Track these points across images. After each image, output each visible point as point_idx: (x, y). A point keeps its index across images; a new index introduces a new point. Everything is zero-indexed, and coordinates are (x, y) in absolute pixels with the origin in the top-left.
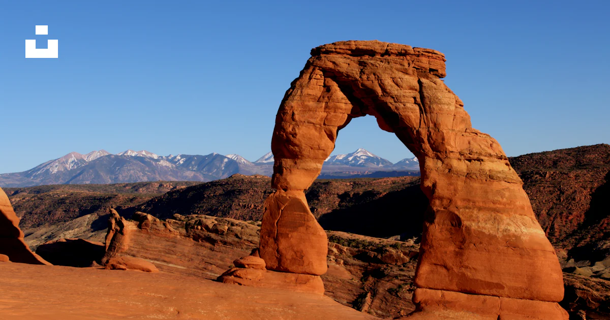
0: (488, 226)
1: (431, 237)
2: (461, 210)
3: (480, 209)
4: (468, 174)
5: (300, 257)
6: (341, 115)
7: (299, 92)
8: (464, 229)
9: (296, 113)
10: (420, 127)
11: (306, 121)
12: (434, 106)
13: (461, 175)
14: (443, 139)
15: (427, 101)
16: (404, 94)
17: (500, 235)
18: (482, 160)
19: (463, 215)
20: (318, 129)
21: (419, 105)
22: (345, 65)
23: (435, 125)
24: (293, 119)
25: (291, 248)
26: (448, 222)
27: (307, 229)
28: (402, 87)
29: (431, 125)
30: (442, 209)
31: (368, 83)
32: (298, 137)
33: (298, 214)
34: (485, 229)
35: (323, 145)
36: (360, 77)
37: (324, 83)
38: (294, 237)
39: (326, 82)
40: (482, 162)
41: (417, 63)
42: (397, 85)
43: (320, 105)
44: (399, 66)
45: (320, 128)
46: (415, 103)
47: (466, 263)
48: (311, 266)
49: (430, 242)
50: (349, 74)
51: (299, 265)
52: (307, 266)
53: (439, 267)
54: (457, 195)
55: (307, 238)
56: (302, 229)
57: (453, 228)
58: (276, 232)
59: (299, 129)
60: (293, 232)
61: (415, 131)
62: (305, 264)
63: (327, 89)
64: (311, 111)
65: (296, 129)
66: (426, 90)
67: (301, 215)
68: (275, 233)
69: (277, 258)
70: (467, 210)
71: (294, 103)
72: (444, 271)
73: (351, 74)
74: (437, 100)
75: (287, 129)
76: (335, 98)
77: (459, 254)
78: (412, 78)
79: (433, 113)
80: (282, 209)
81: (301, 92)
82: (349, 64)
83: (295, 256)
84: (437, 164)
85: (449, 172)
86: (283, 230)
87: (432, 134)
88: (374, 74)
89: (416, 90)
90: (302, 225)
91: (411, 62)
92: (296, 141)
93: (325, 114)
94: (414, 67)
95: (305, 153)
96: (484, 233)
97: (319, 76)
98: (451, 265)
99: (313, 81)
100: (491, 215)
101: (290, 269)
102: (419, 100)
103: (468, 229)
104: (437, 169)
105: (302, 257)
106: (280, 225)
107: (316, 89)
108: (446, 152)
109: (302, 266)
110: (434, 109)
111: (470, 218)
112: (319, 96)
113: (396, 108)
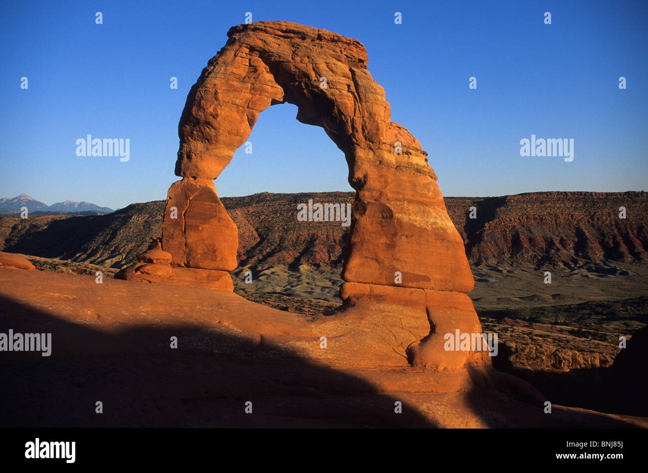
0: (418, 218)
1: (363, 230)
2: (392, 203)
3: (410, 202)
4: (397, 167)
5: (212, 252)
6: (266, 99)
7: (223, 69)
8: (395, 221)
9: (219, 91)
10: (355, 115)
11: (230, 102)
12: (370, 95)
13: (391, 167)
14: (378, 129)
15: (362, 90)
16: (339, 81)
17: (429, 228)
18: (411, 153)
19: (394, 208)
20: (240, 112)
21: (353, 93)
22: (275, 44)
23: (370, 114)
24: (216, 99)
25: (201, 241)
26: (379, 214)
27: (219, 221)
28: (336, 73)
29: (366, 114)
30: (373, 201)
31: (302, 66)
32: (218, 119)
33: (209, 205)
34: (416, 221)
35: (242, 131)
36: (292, 58)
37: (250, 63)
38: (206, 230)
39: (252, 62)
40: (410, 156)
41: (349, 51)
42: (332, 71)
43: (246, 85)
44: (332, 52)
45: (243, 111)
46: (349, 91)
47: (398, 256)
48: (224, 261)
49: (361, 235)
50: (280, 54)
51: (212, 260)
52: (220, 261)
53: (369, 260)
54: (388, 187)
55: (220, 231)
56: (214, 221)
57: (383, 220)
58: (184, 224)
59: (221, 109)
60: (204, 224)
61: (349, 119)
62: (218, 259)
63: (254, 69)
64: (236, 91)
65: (218, 110)
66: (360, 79)
67: (212, 205)
68: (182, 225)
69: (185, 252)
70: (398, 203)
71: (216, 80)
72: (375, 264)
73: (282, 55)
74: (372, 90)
75: (207, 109)
76: (263, 79)
77: (391, 246)
78: (344, 65)
79: (368, 102)
80: (191, 199)
81: (225, 70)
82: (279, 45)
83: (206, 251)
84: (368, 155)
85: (380, 163)
86: (191, 222)
87: (367, 124)
88: (308, 57)
89: (349, 78)
90: (213, 217)
91: (343, 50)
92: (215, 123)
93: (250, 96)
94: (345, 55)
95: (222, 138)
96: (415, 226)
97: (244, 55)
98: (382, 257)
99: (238, 59)
100: (420, 208)
101: (201, 265)
102: (353, 88)
103: (400, 222)
104: (368, 160)
105: (214, 251)
106: (189, 216)
107: (241, 69)
108: (379, 143)
109: (215, 261)
110: (369, 98)
111: (402, 211)
112: (243, 75)
113: (332, 94)
